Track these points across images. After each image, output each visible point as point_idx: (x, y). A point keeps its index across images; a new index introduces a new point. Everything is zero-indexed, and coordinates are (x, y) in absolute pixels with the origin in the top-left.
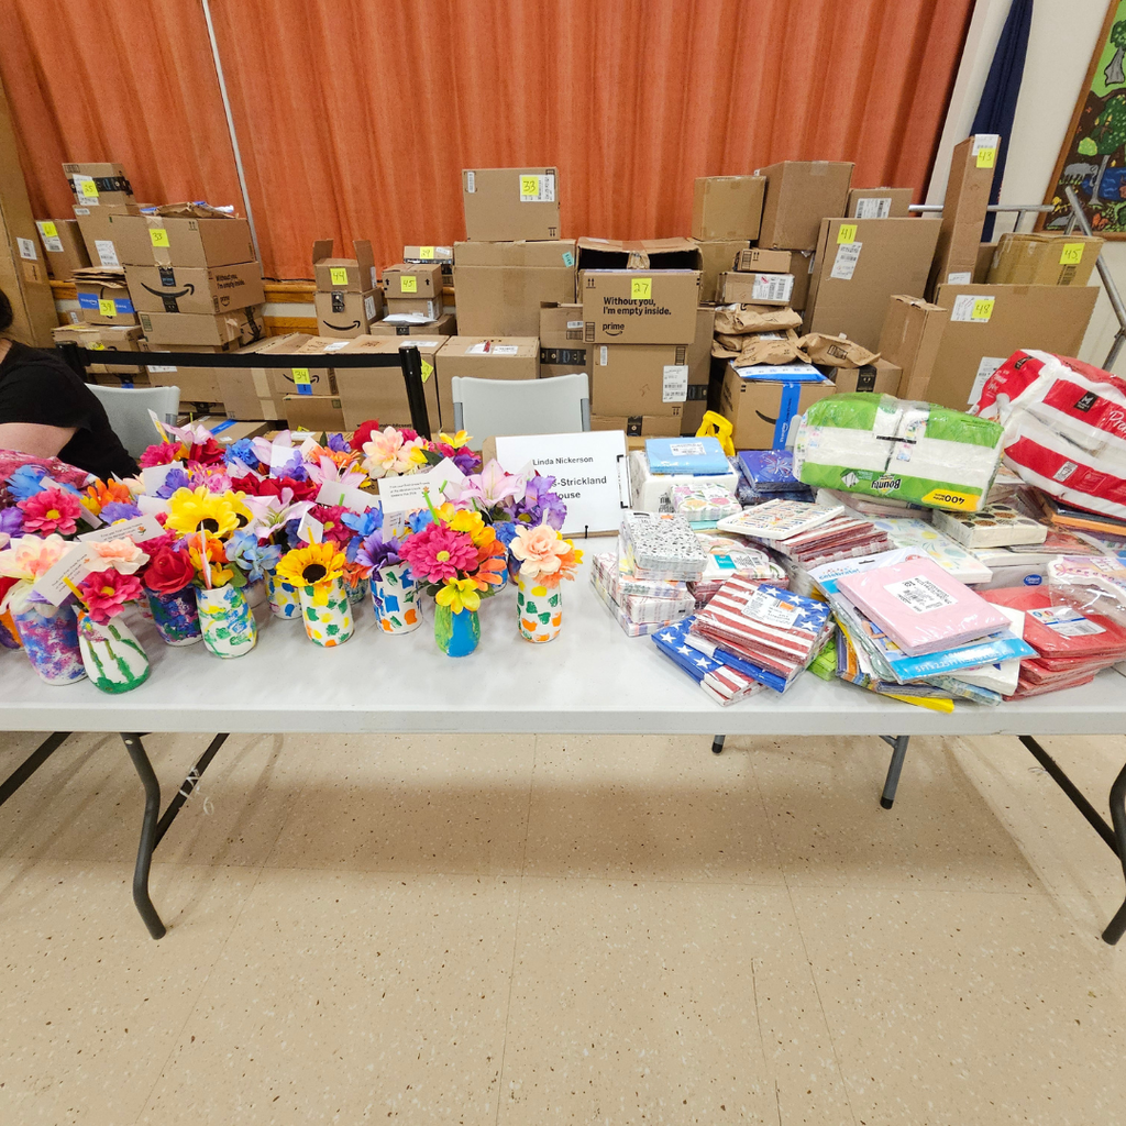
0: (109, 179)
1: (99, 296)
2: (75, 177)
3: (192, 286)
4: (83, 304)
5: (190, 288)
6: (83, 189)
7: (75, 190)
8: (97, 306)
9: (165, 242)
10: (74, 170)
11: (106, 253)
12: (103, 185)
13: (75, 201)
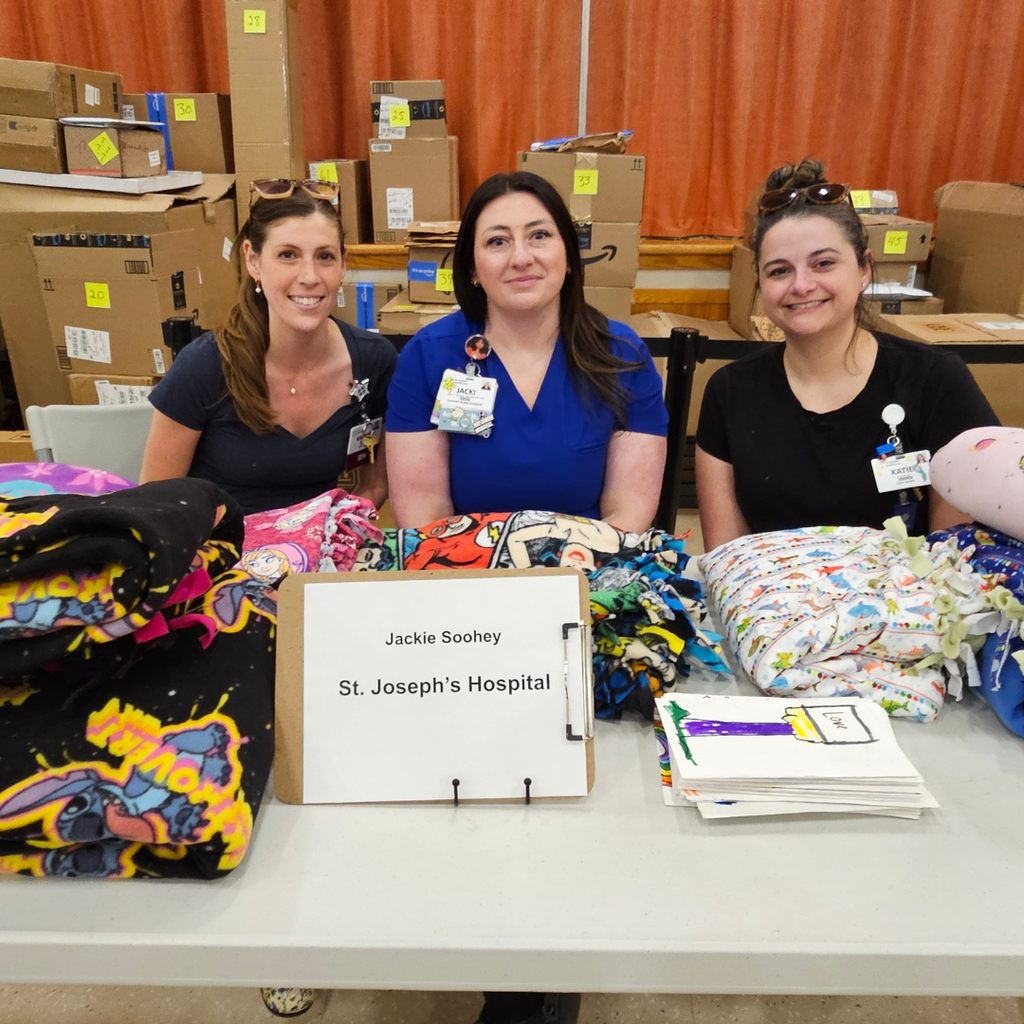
0: (432, 102)
1: (440, 263)
2: (384, 99)
3: (614, 249)
4: (412, 276)
5: (610, 251)
6: (391, 116)
7: (376, 119)
8: (433, 278)
9: (592, 188)
10: (384, 90)
11: (398, 207)
12: (420, 111)
13: (372, 133)
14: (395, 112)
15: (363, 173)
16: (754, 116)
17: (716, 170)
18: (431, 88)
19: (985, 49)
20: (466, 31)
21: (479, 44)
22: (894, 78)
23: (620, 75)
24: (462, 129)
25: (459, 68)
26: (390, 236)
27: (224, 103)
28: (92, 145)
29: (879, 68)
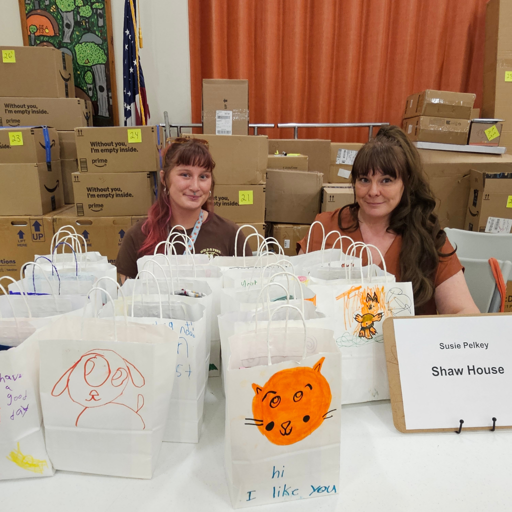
28: (486, 132)
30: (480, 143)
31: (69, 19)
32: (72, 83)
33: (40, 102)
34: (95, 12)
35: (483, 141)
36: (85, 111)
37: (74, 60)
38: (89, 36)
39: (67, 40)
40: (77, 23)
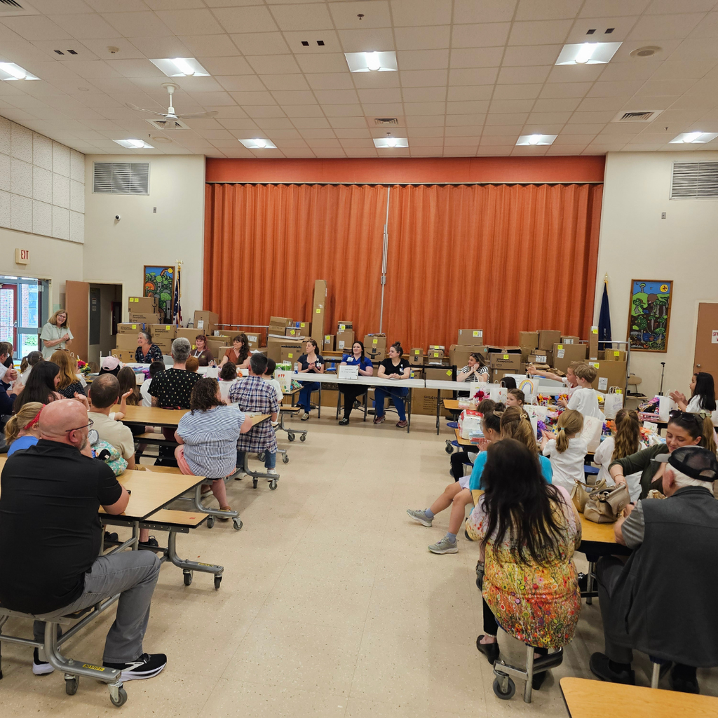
0: (350, 325)
2: (340, 325)
3: (380, 353)
7: (339, 328)
9: (376, 343)
10: (341, 323)
11: (342, 345)
12: (347, 327)
13: (338, 331)
14: (342, 327)
15: (335, 337)
16: (416, 330)
17: (409, 340)
18: (349, 323)
19: (463, 320)
20: (358, 312)
21: (360, 315)
22: (445, 324)
23: (388, 322)
24: (356, 330)
25: (356, 319)
26: (339, 350)
27: (311, 324)
28: (290, 332)
29: (441, 323)
30: (289, 336)
31: (160, 285)
32: (157, 308)
33: (144, 315)
34: (169, 283)
35: (290, 335)
36: (159, 317)
37: (160, 299)
38: (166, 291)
39: (158, 292)
40: (162, 286)
